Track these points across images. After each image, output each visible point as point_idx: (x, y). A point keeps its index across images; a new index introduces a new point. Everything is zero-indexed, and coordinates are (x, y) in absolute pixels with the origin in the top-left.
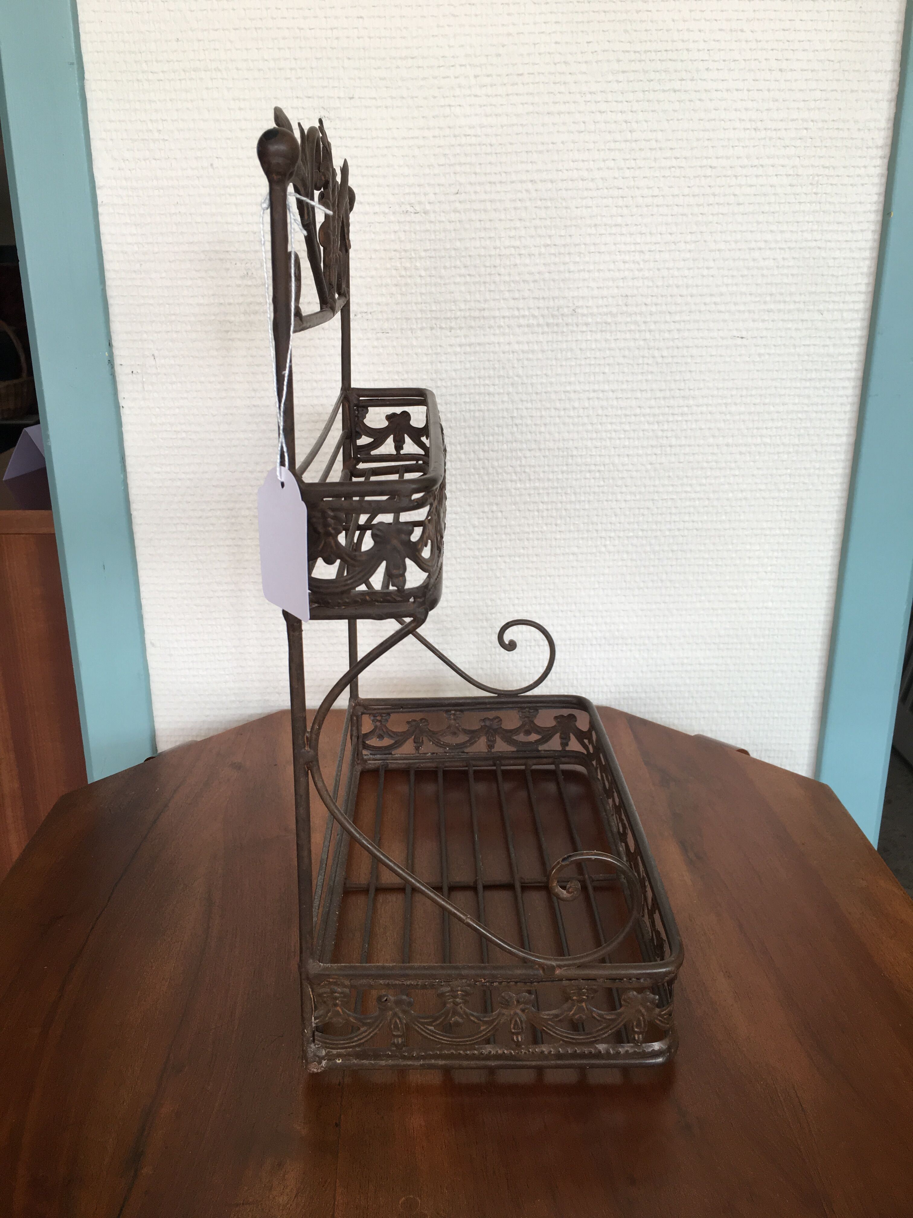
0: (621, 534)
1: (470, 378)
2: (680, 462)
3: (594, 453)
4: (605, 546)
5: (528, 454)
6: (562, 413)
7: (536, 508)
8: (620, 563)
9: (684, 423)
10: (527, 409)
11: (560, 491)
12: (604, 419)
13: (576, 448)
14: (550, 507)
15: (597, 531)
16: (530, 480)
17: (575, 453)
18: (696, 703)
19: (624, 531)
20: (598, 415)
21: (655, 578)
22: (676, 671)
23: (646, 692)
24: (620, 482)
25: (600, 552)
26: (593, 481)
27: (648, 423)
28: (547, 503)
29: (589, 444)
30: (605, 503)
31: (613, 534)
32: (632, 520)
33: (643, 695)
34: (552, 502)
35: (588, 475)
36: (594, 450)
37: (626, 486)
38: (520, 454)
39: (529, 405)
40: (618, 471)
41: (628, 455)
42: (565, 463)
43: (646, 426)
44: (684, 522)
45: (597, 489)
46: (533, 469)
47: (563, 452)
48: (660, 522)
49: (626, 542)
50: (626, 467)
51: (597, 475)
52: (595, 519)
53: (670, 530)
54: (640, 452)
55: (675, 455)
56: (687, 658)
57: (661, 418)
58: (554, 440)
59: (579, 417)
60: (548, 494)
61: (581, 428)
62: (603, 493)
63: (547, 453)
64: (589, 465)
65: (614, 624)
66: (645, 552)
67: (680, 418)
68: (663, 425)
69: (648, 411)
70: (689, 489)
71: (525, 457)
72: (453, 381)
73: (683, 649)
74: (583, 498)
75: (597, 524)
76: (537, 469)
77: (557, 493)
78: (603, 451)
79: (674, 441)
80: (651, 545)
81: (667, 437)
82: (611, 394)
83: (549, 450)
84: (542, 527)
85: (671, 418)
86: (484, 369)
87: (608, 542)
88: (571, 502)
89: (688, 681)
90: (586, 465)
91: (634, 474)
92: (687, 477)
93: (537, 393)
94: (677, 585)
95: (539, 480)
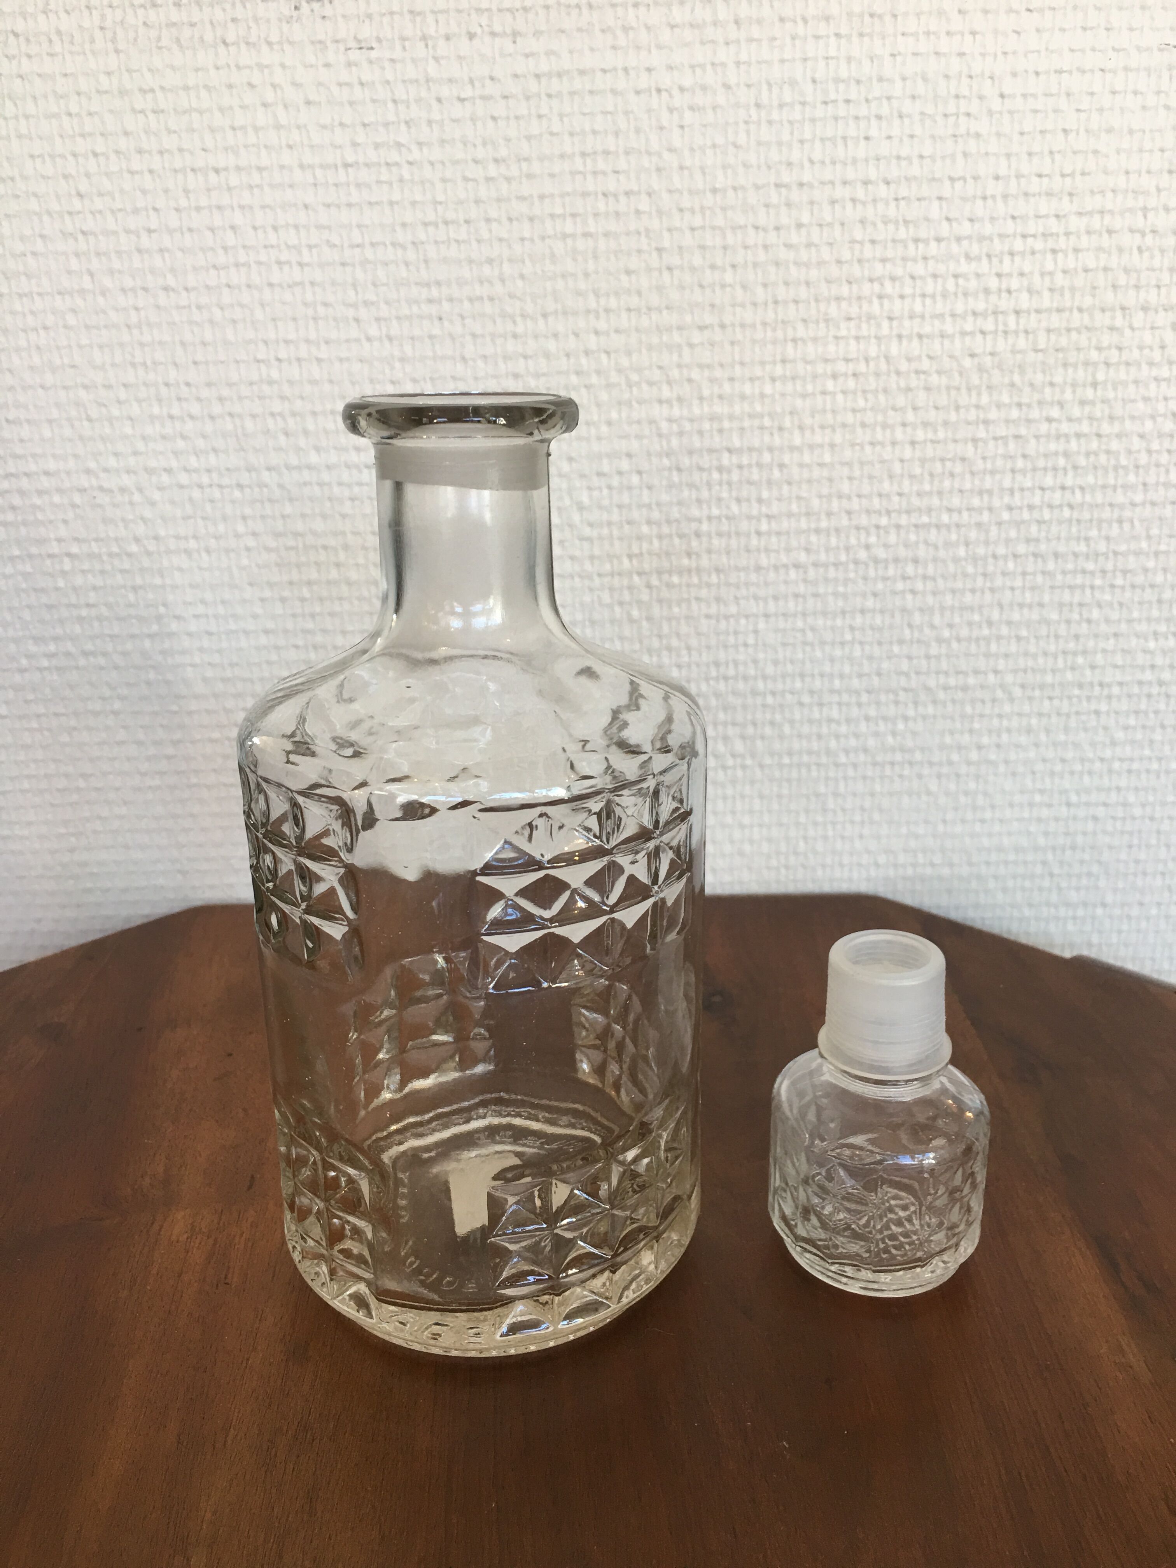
0: (904, 520)
1: (562, 156)
2: (1036, 351)
3: (843, 333)
4: (867, 547)
5: (697, 337)
6: (772, 238)
7: (715, 463)
8: (900, 586)
9: (1049, 256)
10: (693, 229)
11: (767, 422)
12: (868, 251)
13: (804, 321)
14: (745, 461)
15: (849, 513)
16: (701, 398)
17: (801, 332)
18: (1059, 889)
19: (908, 512)
20: (853, 241)
21: (976, 617)
22: (1018, 820)
23: (951, 865)
24: (901, 401)
25: (856, 562)
26: (840, 397)
27: (968, 257)
28: (739, 451)
29: (833, 310)
30: (868, 449)
31: (884, 521)
32: (927, 487)
33: (946, 871)
34: (751, 449)
35: (830, 385)
36: (843, 325)
37: (915, 409)
38: (677, 338)
39: (698, 221)
40: (898, 373)
41: (920, 337)
42: (778, 358)
43: (964, 267)
44: (1042, 489)
45: (850, 418)
46: (706, 373)
47: (774, 330)
48: (990, 492)
49: (913, 537)
50: (915, 365)
51: (851, 383)
52: (846, 487)
53: (1010, 508)
54: (949, 328)
55: (1026, 332)
56: (1042, 792)
57: (997, 243)
58: (755, 304)
59: (809, 245)
60: (742, 429)
61: (814, 273)
62: (864, 425)
63: (739, 336)
64: (833, 361)
65: (885, 719)
66: (956, 560)
67: (1039, 245)
68: (1001, 262)
69: (966, 228)
70: (1055, 413)
71: (691, 346)
72: (524, 165)
73: (1033, 773)
74: (818, 439)
75: (849, 498)
76: (718, 373)
77: (762, 428)
78: (864, 326)
79: (1025, 301)
80: (967, 544)
81: (1009, 292)
82: (883, 191)
83: (743, 326)
84: (728, 507)
85: (1018, 245)
86: (594, 132)
87: (873, 539)
88: (792, 449)
89: (1041, 841)
90: (826, 361)
91: (934, 379)
92: (1052, 384)
93: (714, 191)
94: (1024, 633)
95: (720, 397)
